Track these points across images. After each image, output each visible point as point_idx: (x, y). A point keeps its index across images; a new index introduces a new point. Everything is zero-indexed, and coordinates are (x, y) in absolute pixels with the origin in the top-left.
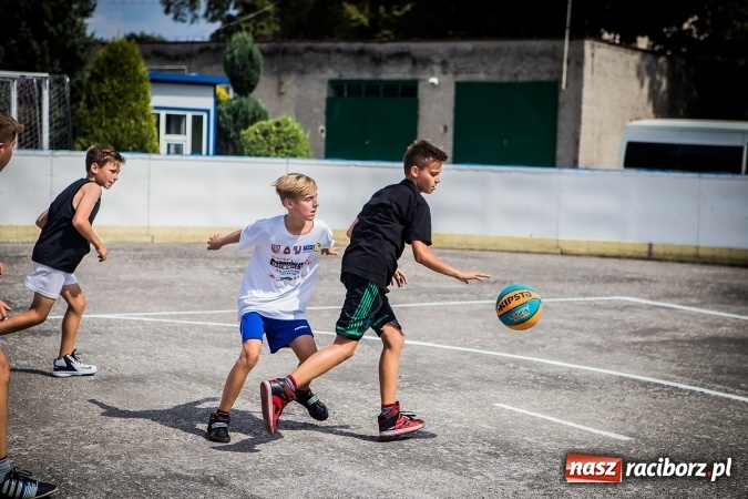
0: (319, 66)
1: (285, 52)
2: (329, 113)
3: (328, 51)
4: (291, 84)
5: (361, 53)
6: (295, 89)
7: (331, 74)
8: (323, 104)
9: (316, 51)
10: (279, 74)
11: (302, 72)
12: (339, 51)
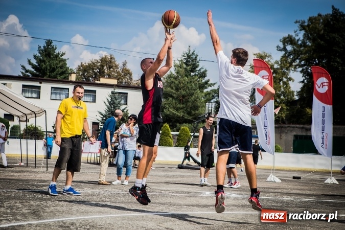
0: (291, 131)
1: (282, 127)
2: (294, 144)
3: (294, 127)
4: (284, 136)
5: (303, 128)
6: (285, 137)
7: (295, 133)
8: (292, 141)
9: (291, 127)
10: (280, 133)
11: (287, 133)
12: (297, 127)
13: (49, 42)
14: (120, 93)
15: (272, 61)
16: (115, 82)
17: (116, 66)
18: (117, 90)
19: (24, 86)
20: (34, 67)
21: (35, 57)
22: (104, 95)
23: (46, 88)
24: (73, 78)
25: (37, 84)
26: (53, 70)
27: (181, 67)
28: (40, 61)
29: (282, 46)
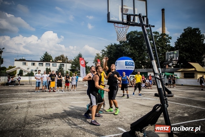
13: (46, 52)
14: (62, 64)
15: (100, 55)
16: (61, 61)
17: (64, 57)
18: (61, 63)
19: (39, 63)
20: (43, 58)
21: (43, 56)
22: (58, 65)
23: (44, 63)
24: (51, 61)
25: (42, 63)
26: (48, 59)
27: (78, 57)
28: (44, 57)
29: (102, 52)
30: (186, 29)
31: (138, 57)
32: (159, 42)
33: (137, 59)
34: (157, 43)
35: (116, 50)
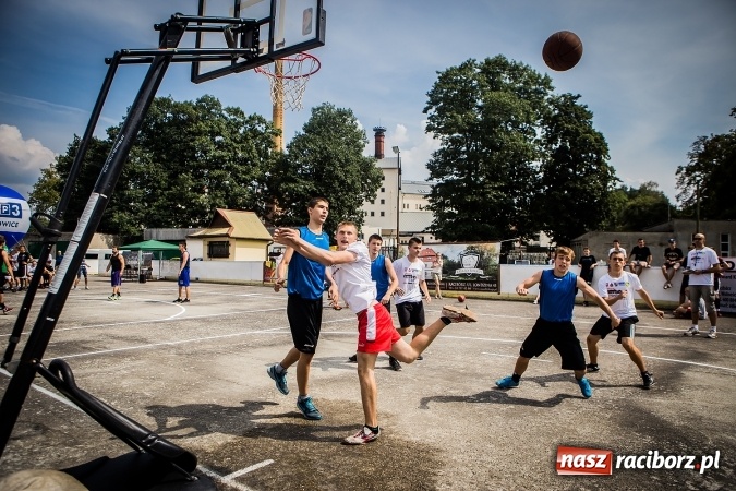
30: (318, 109)
31: (165, 189)
32: (237, 142)
33: (162, 194)
34: (231, 145)
35: (89, 160)
